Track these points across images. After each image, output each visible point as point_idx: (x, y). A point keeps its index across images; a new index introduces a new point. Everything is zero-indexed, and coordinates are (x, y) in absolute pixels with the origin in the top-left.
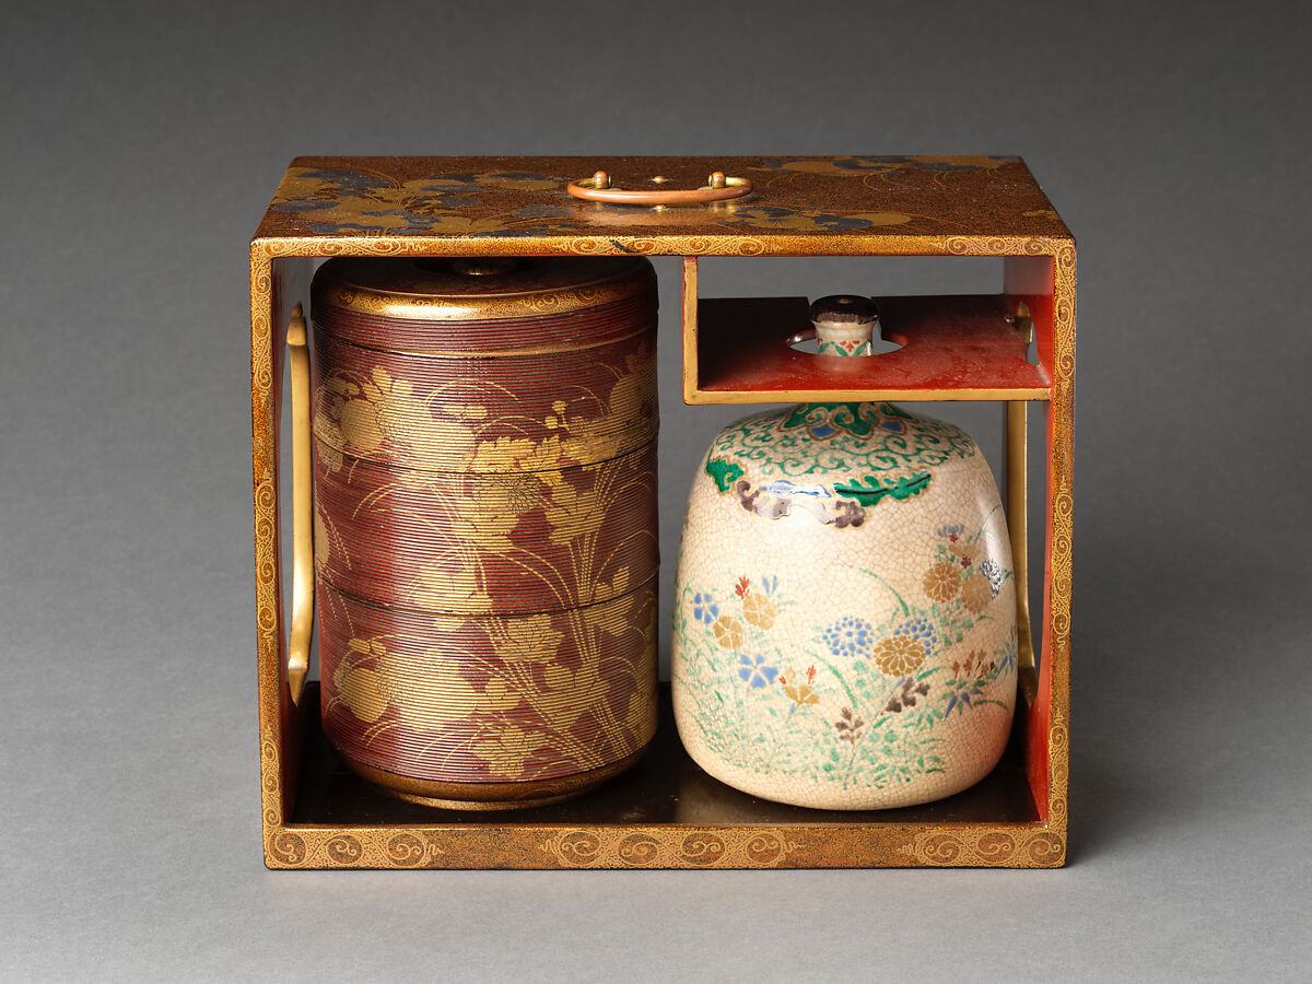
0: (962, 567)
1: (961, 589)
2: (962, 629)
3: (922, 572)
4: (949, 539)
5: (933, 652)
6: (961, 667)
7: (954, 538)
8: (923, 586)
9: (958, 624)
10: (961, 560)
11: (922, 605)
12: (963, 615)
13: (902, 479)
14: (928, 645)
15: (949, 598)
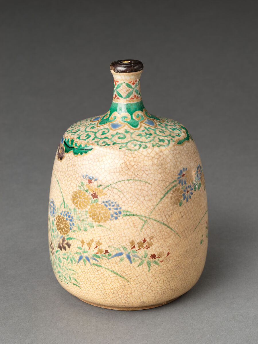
0: (91, 197)
1: (89, 207)
2: (87, 226)
3: (73, 191)
4: (87, 181)
5: (73, 230)
6: (85, 243)
7: (90, 182)
8: (72, 197)
9: (85, 222)
10: (92, 193)
11: (70, 206)
12: (89, 220)
13: (80, 146)
14: (71, 225)
15: (82, 208)
